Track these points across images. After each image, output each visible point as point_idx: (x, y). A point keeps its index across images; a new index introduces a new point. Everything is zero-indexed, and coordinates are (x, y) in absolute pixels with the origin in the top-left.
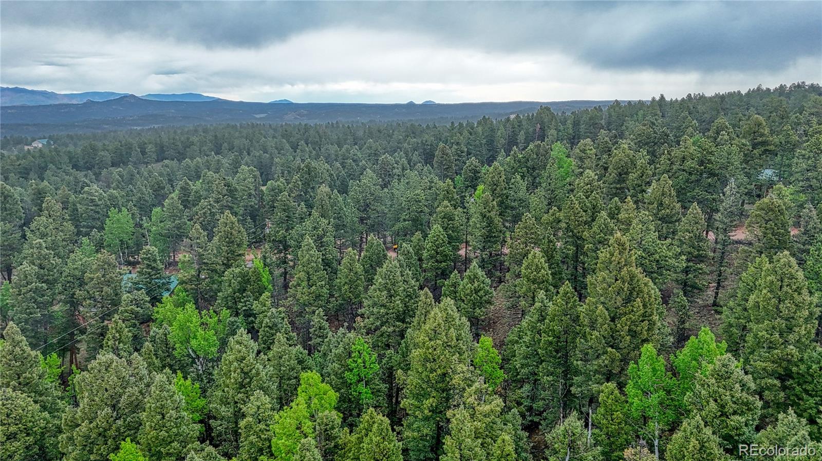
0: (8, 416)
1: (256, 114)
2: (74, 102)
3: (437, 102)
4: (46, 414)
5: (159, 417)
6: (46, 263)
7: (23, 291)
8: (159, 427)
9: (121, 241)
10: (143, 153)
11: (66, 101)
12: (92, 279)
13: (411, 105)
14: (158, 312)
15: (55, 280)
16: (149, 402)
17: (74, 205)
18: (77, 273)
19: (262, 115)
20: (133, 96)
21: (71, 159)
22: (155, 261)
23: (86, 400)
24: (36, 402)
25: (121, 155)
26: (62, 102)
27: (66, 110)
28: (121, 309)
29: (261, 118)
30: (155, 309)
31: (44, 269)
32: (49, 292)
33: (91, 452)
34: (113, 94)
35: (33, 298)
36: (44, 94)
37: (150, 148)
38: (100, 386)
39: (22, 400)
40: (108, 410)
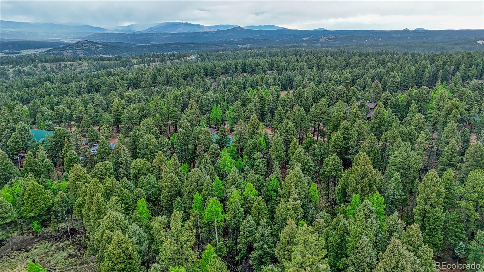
0: (172, 181)
1: (304, 38)
2: (212, 30)
3: (426, 29)
4: (181, 182)
5: (207, 188)
6: (187, 129)
7: (179, 139)
8: (206, 191)
9: (217, 119)
10: (236, 68)
11: (208, 30)
12: (201, 137)
13: (406, 31)
14: (221, 154)
15: (190, 136)
16: (205, 183)
17: (201, 100)
18: (197, 134)
19: (307, 38)
20: (239, 27)
21: (204, 70)
22: (225, 132)
23: (190, 180)
24: (179, 178)
25: (226, 69)
26: (206, 31)
27: (207, 35)
28: (209, 150)
29: (306, 40)
30: (221, 152)
31: (186, 131)
32: (188, 140)
33: (190, 194)
34: (230, 26)
35: (182, 142)
36: (198, 26)
37: (239, 66)
38: (194, 176)
39: (175, 177)
40: (195, 184)
